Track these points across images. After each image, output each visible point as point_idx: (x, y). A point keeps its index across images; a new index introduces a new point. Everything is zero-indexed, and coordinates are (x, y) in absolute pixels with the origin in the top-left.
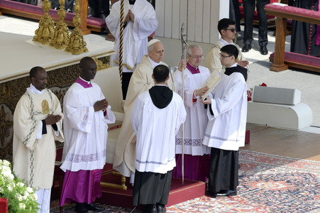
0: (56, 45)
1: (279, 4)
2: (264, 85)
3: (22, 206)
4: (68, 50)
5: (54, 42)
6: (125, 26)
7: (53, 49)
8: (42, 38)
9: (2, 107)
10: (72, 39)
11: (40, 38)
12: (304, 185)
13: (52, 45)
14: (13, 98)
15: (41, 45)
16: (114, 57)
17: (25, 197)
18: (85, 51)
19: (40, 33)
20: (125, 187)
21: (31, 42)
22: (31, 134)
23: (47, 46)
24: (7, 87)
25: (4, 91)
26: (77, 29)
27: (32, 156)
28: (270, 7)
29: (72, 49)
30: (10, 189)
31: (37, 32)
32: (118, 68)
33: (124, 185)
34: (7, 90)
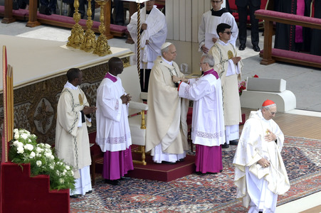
0: (86, 49)
1: (266, 11)
2: (256, 76)
3: (62, 181)
4: (95, 53)
5: (84, 47)
6: (141, 33)
7: (83, 53)
8: (74, 43)
9: (43, 101)
10: (99, 44)
11: (72, 43)
12: (290, 157)
13: (82, 49)
14: (52, 93)
15: (73, 49)
16: (133, 57)
17: (64, 174)
18: (109, 53)
19: (72, 39)
20: (145, 163)
21: (65, 47)
22: (74, 123)
23: (78, 49)
24: (46, 84)
25: (44, 87)
26: (103, 35)
27: (75, 140)
28: (259, 13)
29: (99, 52)
30: (52, 167)
31: (70, 38)
32: (136, 66)
33: (144, 161)
34: (47, 87)
